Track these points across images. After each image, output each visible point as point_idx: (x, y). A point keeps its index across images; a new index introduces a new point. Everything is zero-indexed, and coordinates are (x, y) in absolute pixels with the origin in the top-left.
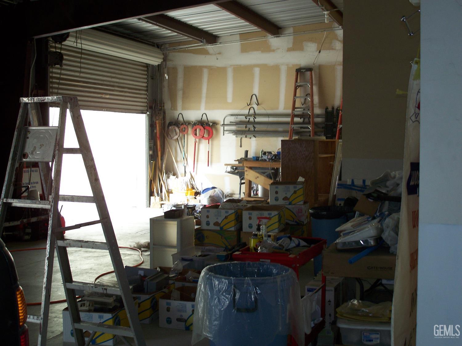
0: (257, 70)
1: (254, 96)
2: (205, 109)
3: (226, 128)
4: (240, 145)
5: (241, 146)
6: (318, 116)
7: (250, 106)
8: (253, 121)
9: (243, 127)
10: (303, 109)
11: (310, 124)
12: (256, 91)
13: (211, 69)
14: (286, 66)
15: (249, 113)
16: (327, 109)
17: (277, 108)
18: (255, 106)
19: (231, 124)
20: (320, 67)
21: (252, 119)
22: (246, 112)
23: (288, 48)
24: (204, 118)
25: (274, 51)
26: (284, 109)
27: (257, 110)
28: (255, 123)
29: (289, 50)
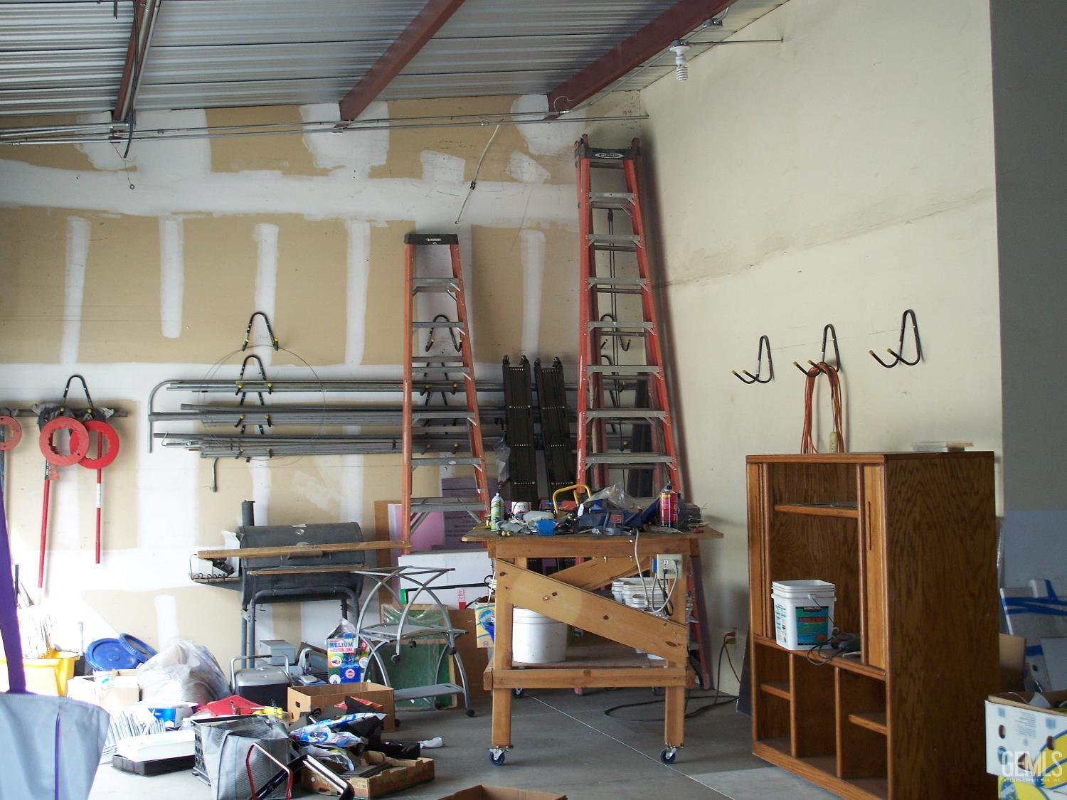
0: (268, 235)
1: (260, 318)
2: (81, 359)
3: (160, 426)
4: (212, 485)
5: (216, 489)
6: (480, 385)
7: (248, 352)
8: (258, 402)
9: (228, 425)
10: (424, 364)
11: (473, 411)
12: (266, 302)
13: (100, 221)
14: (367, 225)
15: (242, 374)
16: (506, 362)
17: (341, 360)
18: (265, 352)
19: (187, 412)
20: (475, 231)
21: (252, 397)
22: (232, 370)
23: (373, 168)
24: (77, 391)
25: (324, 172)
26: (365, 361)
27: (273, 364)
28: (262, 408)
29: (377, 173)
